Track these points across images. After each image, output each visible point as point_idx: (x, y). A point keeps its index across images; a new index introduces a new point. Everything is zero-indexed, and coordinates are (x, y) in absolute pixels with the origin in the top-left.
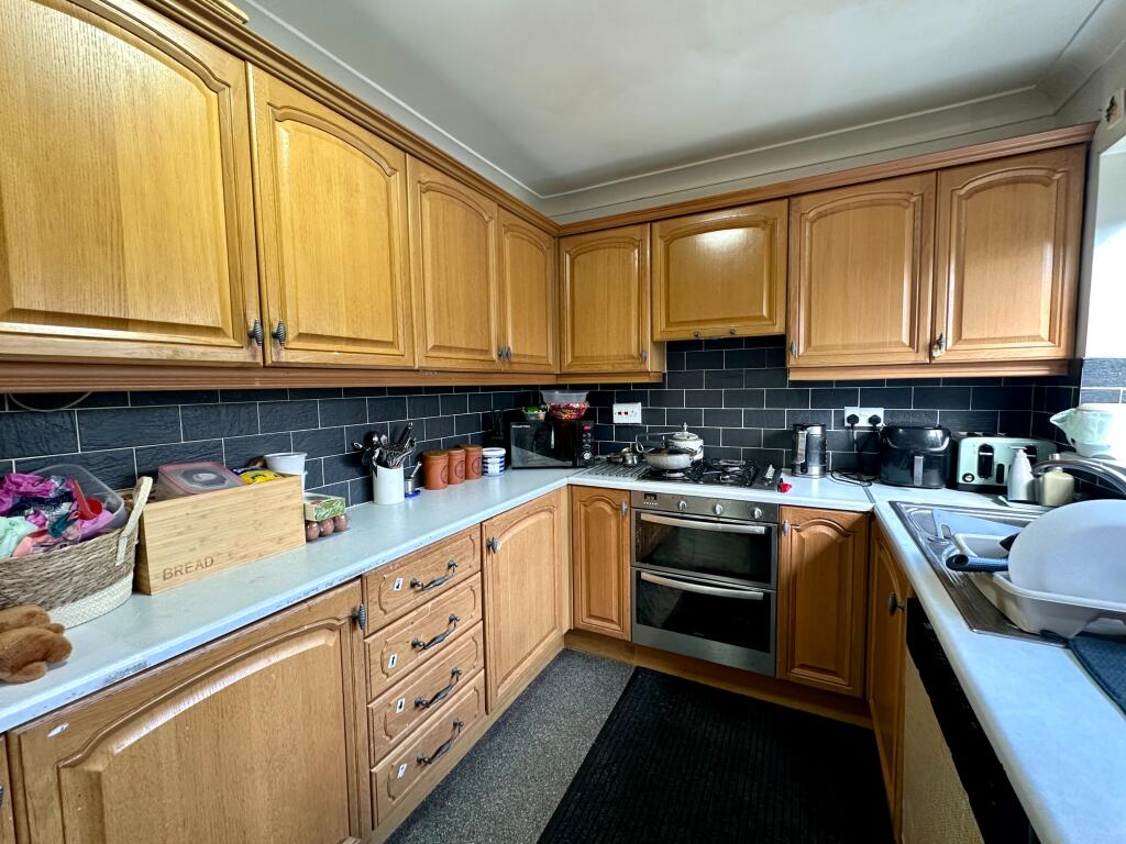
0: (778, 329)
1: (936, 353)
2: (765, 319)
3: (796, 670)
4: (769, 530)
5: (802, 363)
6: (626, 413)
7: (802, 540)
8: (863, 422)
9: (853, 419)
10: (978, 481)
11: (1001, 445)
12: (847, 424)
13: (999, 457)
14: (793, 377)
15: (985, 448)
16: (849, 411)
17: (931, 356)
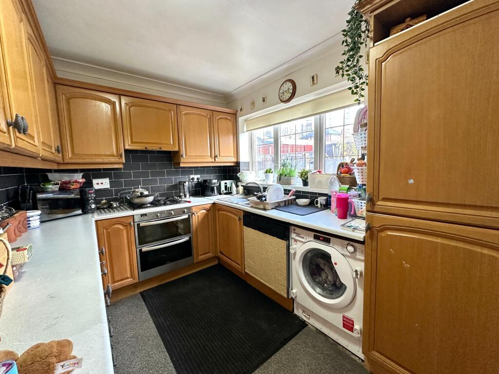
0: (176, 149)
1: (216, 159)
2: (172, 145)
3: (200, 257)
4: (189, 215)
5: (185, 161)
6: (102, 184)
7: (198, 216)
8: (196, 180)
9: (193, 179)
10: (225, 192)
11: (228, 182)
12: (191, 181)
13: (228, 186)
14: (182, 165)
15: (226, 183)
16: (192, 176)
17: (215, 160)
